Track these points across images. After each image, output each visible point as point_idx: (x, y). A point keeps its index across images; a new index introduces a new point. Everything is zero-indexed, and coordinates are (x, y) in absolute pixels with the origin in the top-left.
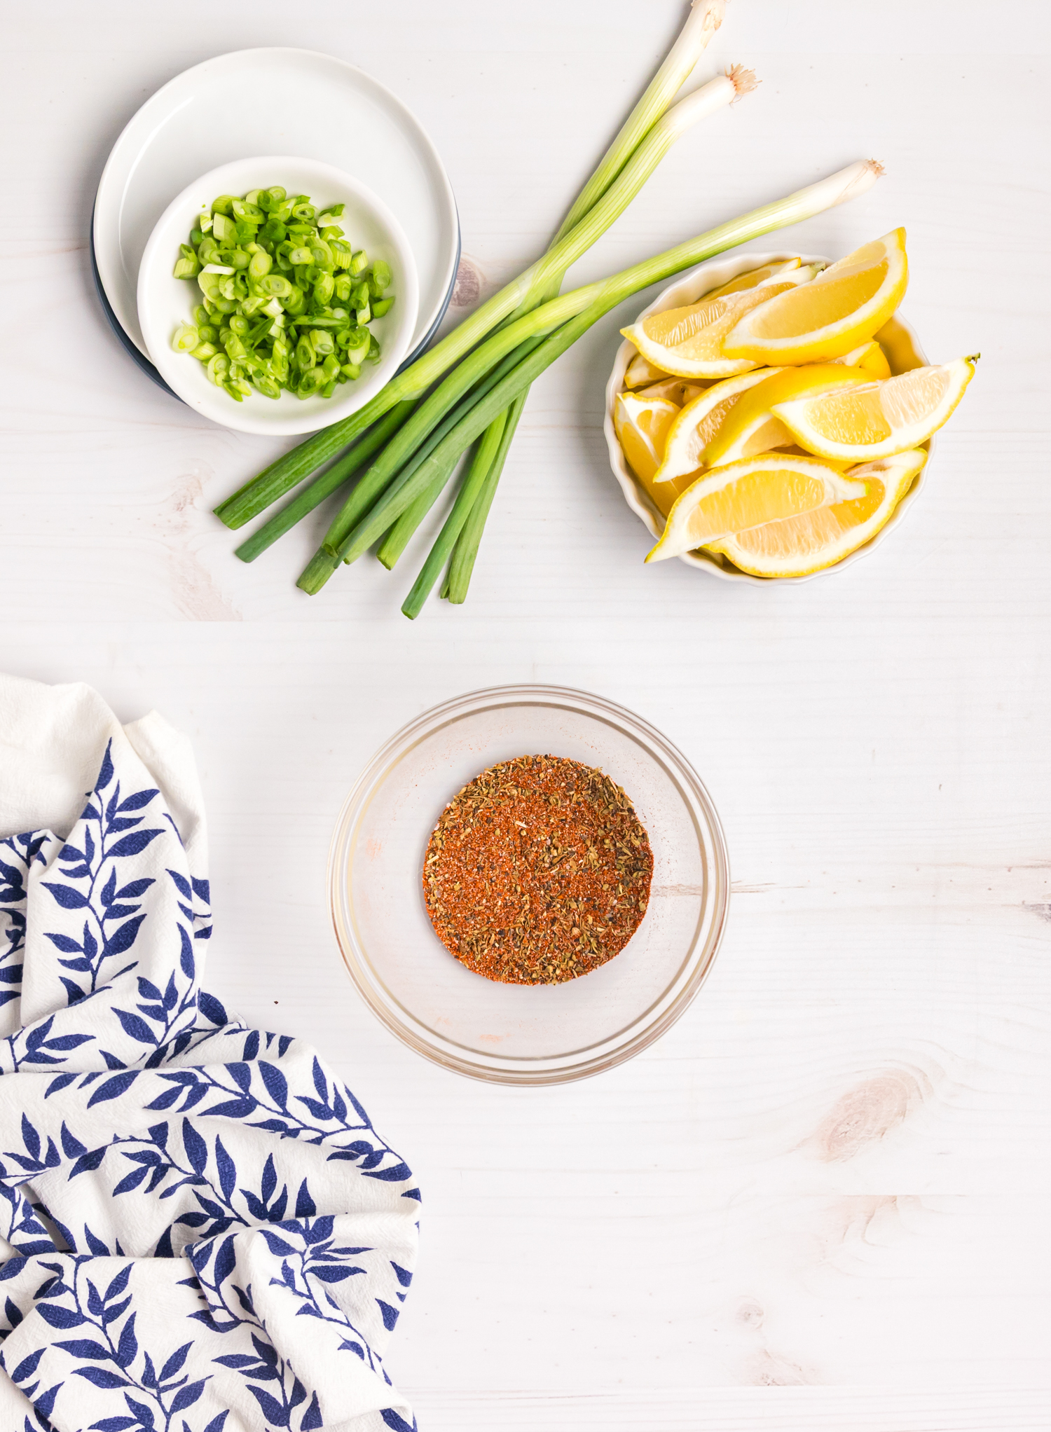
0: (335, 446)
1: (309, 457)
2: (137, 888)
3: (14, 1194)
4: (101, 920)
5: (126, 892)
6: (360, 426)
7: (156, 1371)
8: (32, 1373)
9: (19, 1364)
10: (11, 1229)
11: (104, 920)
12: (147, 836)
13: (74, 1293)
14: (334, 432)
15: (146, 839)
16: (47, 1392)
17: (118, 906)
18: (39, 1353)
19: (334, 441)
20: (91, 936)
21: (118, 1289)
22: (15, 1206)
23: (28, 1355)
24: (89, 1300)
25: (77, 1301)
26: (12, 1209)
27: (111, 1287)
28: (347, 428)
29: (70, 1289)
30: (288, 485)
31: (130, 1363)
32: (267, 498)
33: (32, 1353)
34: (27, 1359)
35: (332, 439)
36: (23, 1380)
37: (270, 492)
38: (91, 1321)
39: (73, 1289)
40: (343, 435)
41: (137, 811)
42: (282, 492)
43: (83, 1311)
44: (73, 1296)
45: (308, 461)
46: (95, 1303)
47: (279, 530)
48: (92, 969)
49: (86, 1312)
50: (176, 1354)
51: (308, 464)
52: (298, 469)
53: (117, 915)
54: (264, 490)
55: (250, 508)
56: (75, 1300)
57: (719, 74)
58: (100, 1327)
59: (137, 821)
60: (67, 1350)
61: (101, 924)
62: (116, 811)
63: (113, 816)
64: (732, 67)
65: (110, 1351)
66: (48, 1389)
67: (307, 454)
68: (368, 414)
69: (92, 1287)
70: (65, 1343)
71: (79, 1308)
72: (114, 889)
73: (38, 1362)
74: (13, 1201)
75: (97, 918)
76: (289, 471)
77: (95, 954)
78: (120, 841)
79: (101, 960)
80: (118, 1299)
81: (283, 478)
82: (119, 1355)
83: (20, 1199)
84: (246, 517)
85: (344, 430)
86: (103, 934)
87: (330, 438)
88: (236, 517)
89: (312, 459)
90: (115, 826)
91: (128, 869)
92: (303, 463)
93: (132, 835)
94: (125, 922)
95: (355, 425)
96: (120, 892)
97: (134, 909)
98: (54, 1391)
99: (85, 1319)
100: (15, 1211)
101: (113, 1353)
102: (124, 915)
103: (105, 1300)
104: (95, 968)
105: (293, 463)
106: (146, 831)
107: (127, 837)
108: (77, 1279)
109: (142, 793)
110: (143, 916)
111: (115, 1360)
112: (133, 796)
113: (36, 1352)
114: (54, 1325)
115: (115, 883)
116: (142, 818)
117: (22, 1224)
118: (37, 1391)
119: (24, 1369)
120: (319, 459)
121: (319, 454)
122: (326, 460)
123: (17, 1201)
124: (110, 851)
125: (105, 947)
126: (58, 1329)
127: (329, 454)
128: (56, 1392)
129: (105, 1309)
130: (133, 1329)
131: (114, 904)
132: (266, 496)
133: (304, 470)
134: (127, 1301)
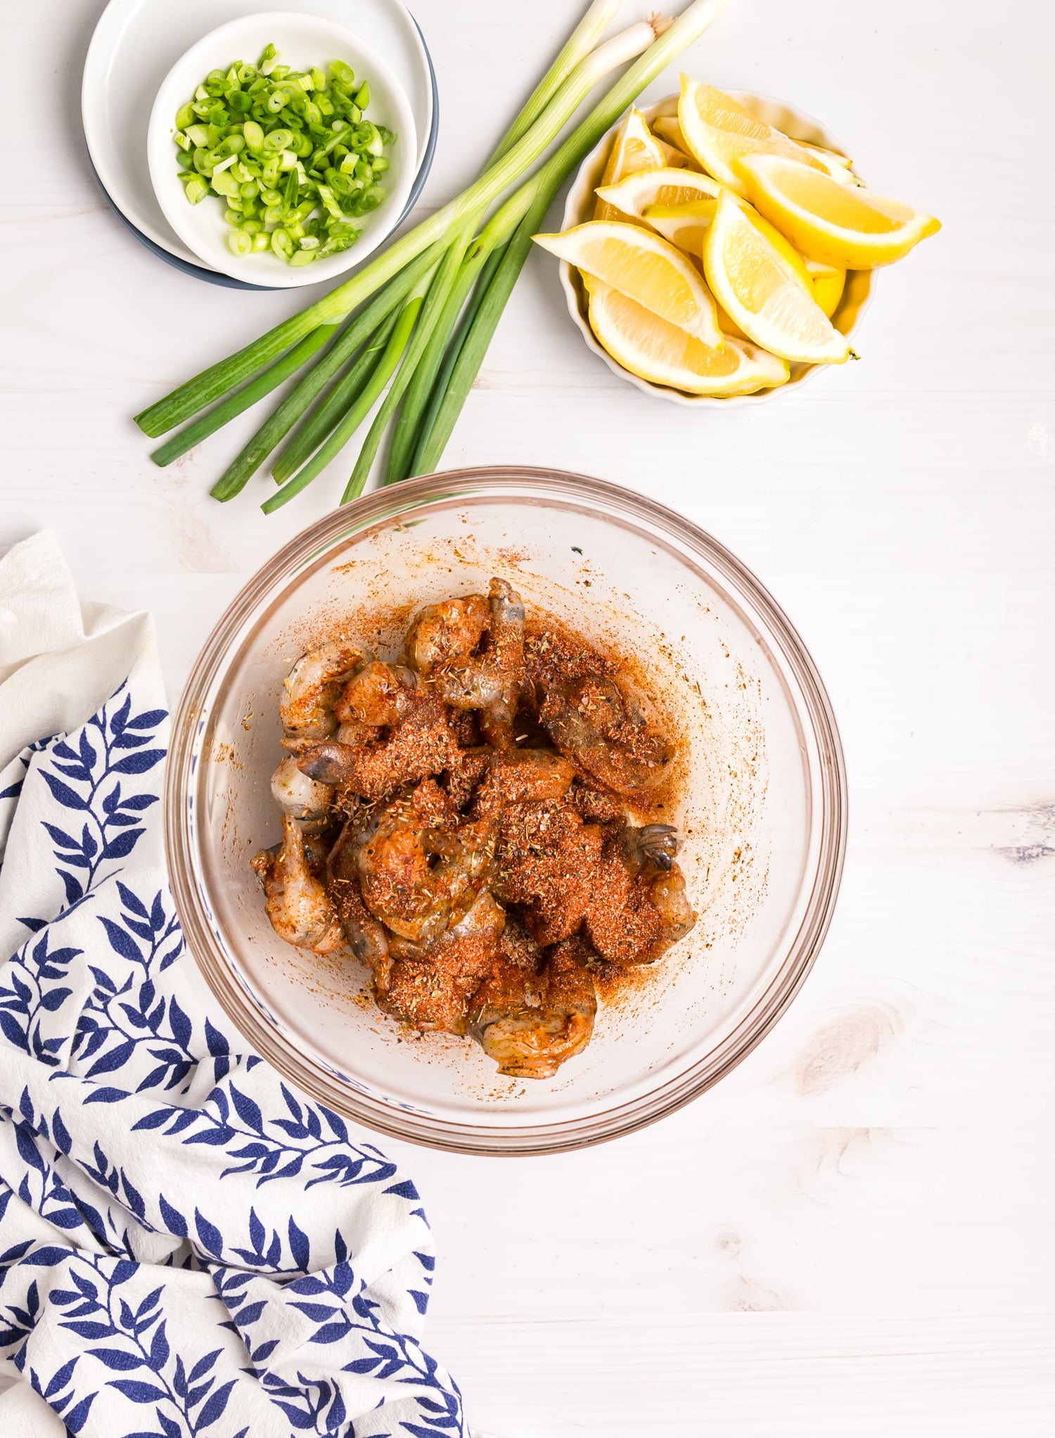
0: (256, 366)
1: (231, 375)
2: (142, 802)
3: (43, 1164)
4: (102, 824)
5: (129, 804)
6: (282, 347)
7: (186, 1372)
8: (66, 1383)
9: (53, 1376)
10: (42, 1197)
11: (105, 825)
12: (154, 757)
13: (108, 1310)
14: (256, 351)
15: (153, 759)
16: (82, 1402)
17: (120, 815)
18: (72, 1363)
19: (255, 360)
20: (91, 837)
21: (149, 1306)
22: (45, 1175)
23: (62, 1366)
24: (122, 1316)
25: (110, 1317)
26: (42, 1177)
27: (143, 1305)
28: (268, 349)
29: (104, 1307)
30: (208, 400)
31: (163, 1365)
32: (188, 411)
33: (66, 1363)
34: (61, 1370)
35: (254, 358)
36: (58, 1391)
37: (191, 406)
38: (123, 1333)
39: (107, 1307)
40: (264, 355)
41: (148, 729)
42: (201, 407)
43: (115, 1324)
44: (107, 1313)
45: (229, 379)
46: (127, 1318)
47: (195, 439)
48: (91, 867)
49: (118, 1325)
50: (205, 1357)
51: (228, 382)
52: (218, 386)
53: (119, 823)
54: (184, 403)
55: (171, 420)
56: (108, 1316)
57: (641, 21)
58: (132, 1338)
59: (147, 740)
60: (99, 1358)
61: (102, 829)
62: (126, 727)
63: (123, 731)
64: (653, 14)
65: (143, 1358)
66: (83, 1399)
67: (228, 372)
68: (289, 337)
69: (124, 1306)
70: (97, 1350)
71: (112, 1322)
72: (117, 801)
73: (72, 1371)
74: (43, 1170)
75: (98, 823)
76: (209, 386)
77: (94, 853)
78: (127, 758)
79: (100, 859)
80: (150, 1313)
81: (204, 394)
82: (151, 1359)
83: (49, 1169)
84: (166, 427)
85: (266, 350)
86: (104, 837)
87: (251, 357)
88: (156, 427)
89: (233, 376)
90: (122, 741)
91: (133, 785)
92: (224, 380)
93: (140, 753)
94: (125, 831)
95: (276, 346)
96: (123, 803)
97: (134, 821)
98: (89, 1400)
99: (117, 1331)
100: (45, 1179)
101: (146, 1358)
102: (124, 824)
103: (137, 1317)
104: (93, 865)
105: (214, 379)
106: (155, 751)
107: (134, 755)
108: (111, 1299)
109: (154, 712)
110: (143, 830)
111: (149, 1365)
112: (145, 713)
113: (70, 1362)
114: (86, 1337)
115: (119, 796)
116: (152, 737)
117: (52, 1192)
118: (71, 1401)
119: (58, 1380)
120: (240, 377)
121: (239, 372)
122: (246, 378)
123: (46, 1170)
124: (115, 765)
125: (105, 850)
126: (92, 1340)
127: (250, 372)
128: (91, 1402)
129: (137, 1323)
130: (164, 1333)
131: (116, 812)
132: (187, 408)
133: (225, 386)
134: (158, 1314)
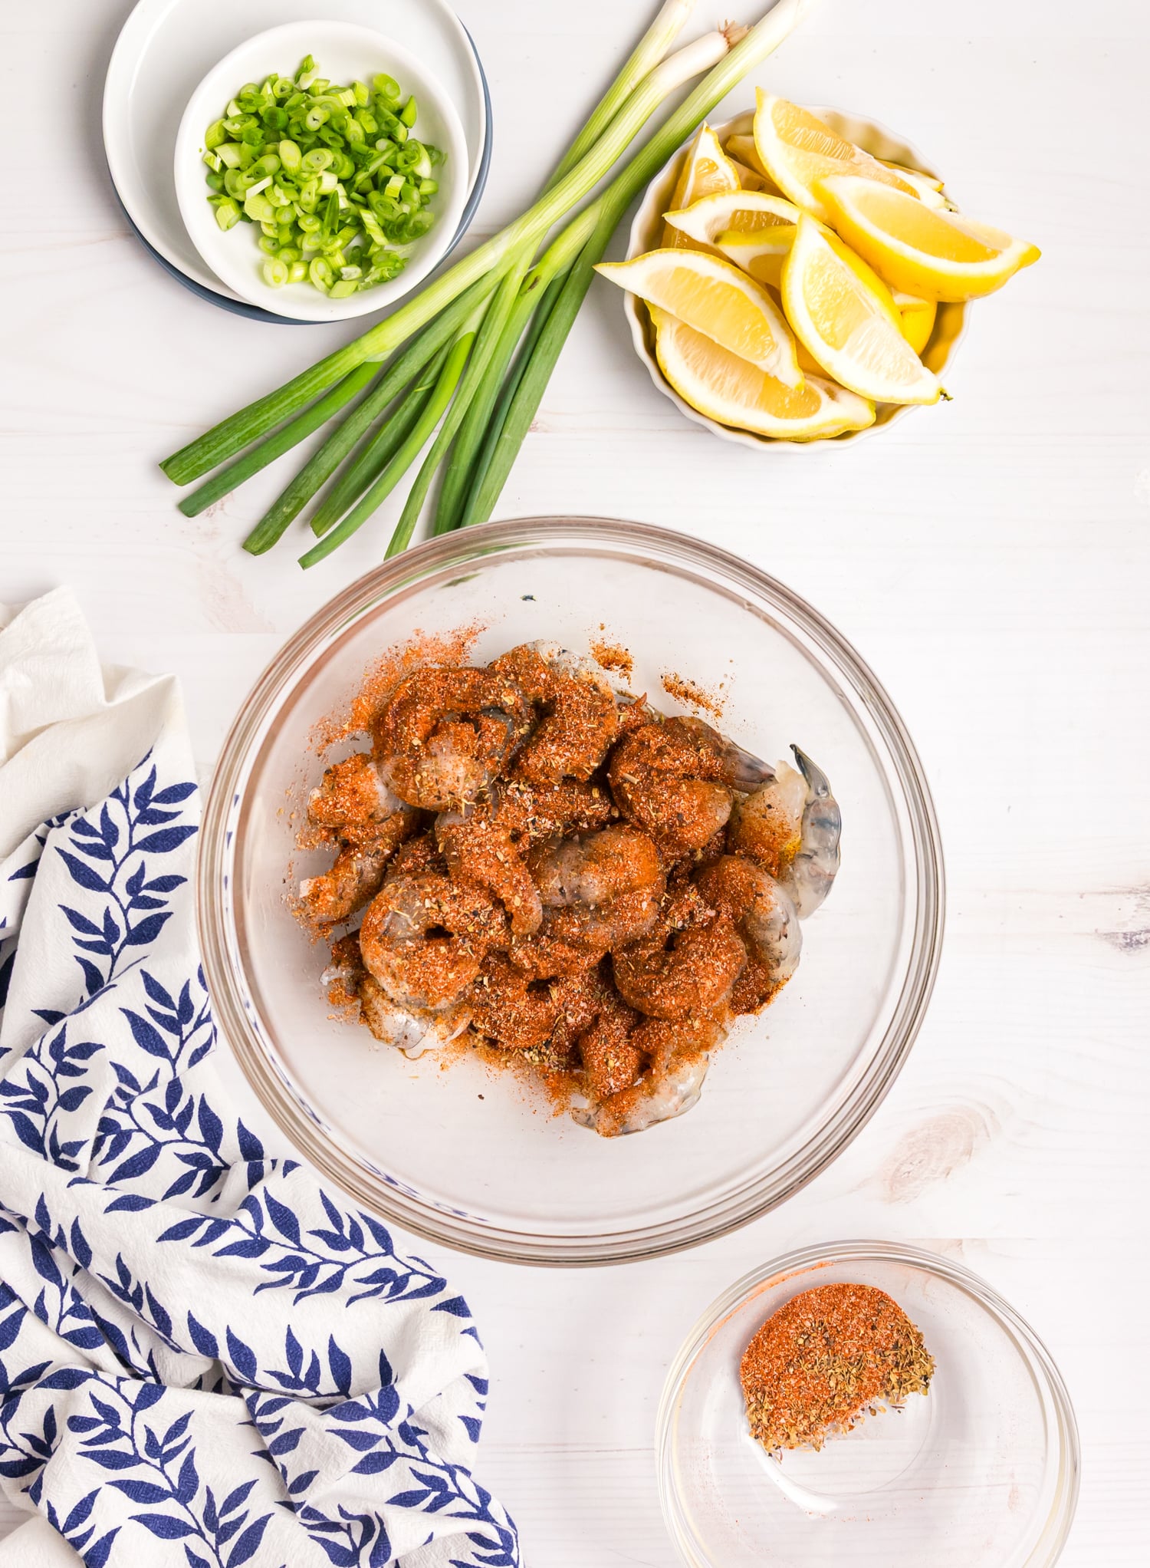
0: (293, 407)
1: (265, 417)
2: (168, 883)
3: (61, 1279)
4: (125, 908)
5: (155, 885)
6: (322, 387)
7: (216, 1505)
8: (86, 1517)
9: (71, 1510)
10: (60, 1314)
11: (128, 908)
12: (182, 834)
13: (132, 1438)
14: (293, 392)
15: (180, 836)
16: (103, 1538)
17: (145, 898)
18: (93, 1496)
19: (292, 401)
20: (113, 922)
21: (177, 1433)
22: (63, 1290)
23: (82, 1499)
24: (146, 1444)
25: (134, 1445)
26: (59, 1293)
27: (169, 1432)
28: (306, 388)
29: (127, 1434)
30: (240, 444)
31: (191, 1498)
32: (218, 456)
33: (86, 1496)
34: (81, 1503)
35: (291, 399)
36: (77, 1526)
37: (222, 451)
38: (148, 1463)
39: (130, 1434)
40: (301, 396)
41: (176, 804)
42: (233, 451)
43: (140, 1453)
44: (130, 1441)
45: (264, 421)
46: (152, 1447)
47: (225, 488)
48: (112, 954)
49: (143, 1455)
50: (238, 1489)
51: (262, 425)
52: (252, 429)
53: (143, 906)
54: (215, 447)
55: (200, 466)
56: (131, 1444)
57: (713, 30)
58: (158, 1469)
59: (174, 815)
60: (122, 1490)
61: (125, 912)
62: (151, 801)
63: (147, 805)
64: (726, 23)
65: (170, 1490)
66: (105, 1534)
67: (262, 413)
68: (329, 375)
69: (150, 1433)
70: (120, 1481)
71: (136, 1451)
72: (142, 882)
73: (93, 1504)
74: (60, 1285)
75: (121, 906)
76: (242, 430)
77: (116, 939)
78: (153, 835)
79: (122, 946)
80: (178, 1441)
81: (236, 437)
82: (179, 1491)
83: (67, 1284)
84: (195, 474)
86: (127, 922)
87: (288, 397)
88: (184, 473)
89: (268, 418)
90: (147, 817)
91: (158, 865)
92: (258, 422)
93: (166, 830)
94: (149, 915)
95: (315, 385)
96: (148, 884)
97: (160, 904)
98: (111, 1536)
99: (141, 1461)
100: (63, 1295)
101: (173, 1490)
102: (149, 908)
103: (163, 1445)
104: (115, 952)
105: (247, 422)
106: (183, 827)
107: (160, 833)
108: (135, 1426)
109: (182, 785)
110: (170, 914)
111: (176, 1498)
112: (173, 787)
113: (90, 1495)
114: (109, 1468)
115: (143, 877)
116: (179, 813)
117: (71, 1309)
118: (92, 1536)
119: (77, 1514)
120: (276, 419)
121: (275, 414)
122: (283, 420)
123: (64, 1285)
124: (139, 843)
125: (128, 935)
126: (114, 1471)
127: (287, 414)
128: (113, 1538)
129: (163, 1452)
130: (192, 1463)
131: (140, 894)
132: (217, 454)
133: (259, 429)
134: (186, 1442)
